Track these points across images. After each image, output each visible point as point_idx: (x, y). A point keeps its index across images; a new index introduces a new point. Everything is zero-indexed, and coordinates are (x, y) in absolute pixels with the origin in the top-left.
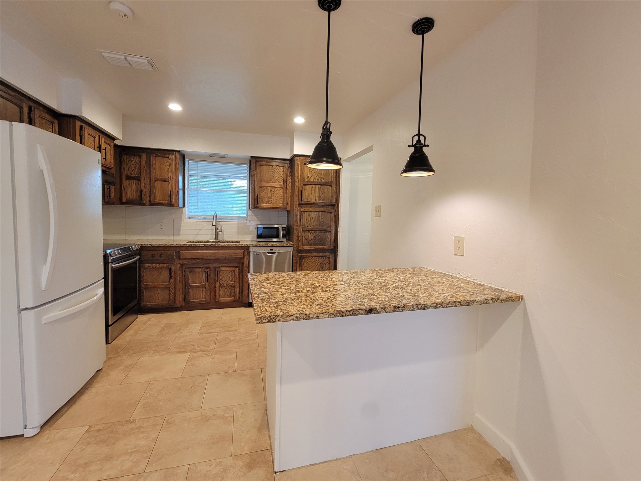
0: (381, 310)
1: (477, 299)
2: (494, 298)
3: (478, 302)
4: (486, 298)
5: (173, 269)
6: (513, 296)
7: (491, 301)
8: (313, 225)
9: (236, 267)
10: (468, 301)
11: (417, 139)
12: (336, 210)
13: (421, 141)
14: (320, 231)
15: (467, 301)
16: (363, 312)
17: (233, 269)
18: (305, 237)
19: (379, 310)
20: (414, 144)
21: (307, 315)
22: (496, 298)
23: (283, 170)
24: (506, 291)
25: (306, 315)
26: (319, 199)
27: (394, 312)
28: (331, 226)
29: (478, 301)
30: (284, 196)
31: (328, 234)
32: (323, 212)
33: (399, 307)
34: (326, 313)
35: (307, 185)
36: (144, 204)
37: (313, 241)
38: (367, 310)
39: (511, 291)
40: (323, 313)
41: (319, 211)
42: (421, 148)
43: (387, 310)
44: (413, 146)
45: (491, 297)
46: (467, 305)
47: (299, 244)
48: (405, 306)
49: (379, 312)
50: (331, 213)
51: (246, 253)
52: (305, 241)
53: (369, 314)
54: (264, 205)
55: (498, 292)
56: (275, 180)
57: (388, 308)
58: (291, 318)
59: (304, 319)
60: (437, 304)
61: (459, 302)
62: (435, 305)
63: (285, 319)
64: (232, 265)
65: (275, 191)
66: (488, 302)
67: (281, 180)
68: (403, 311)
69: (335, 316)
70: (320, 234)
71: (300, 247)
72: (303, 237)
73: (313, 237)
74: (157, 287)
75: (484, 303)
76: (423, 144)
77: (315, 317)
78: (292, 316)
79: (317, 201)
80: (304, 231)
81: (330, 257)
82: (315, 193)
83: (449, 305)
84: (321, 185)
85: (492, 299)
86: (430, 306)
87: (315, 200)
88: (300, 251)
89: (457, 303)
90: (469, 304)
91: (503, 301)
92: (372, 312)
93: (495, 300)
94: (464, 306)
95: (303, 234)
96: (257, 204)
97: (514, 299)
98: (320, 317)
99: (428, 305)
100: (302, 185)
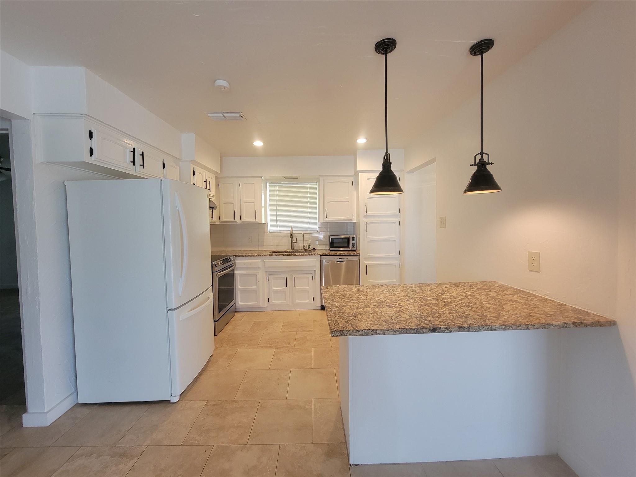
0: (445, 330)
1: (554, 323)
2: (577, 322)
3: (555, 325)
4: (565, 322)
6: (601, 321)
7: (572, 326)
10: (543, 324)
11: (480, 158)
13: (484, 159)
16: (427, 331)
19: (443, 330)
20: (476, 163)
21: (374, 331)
22: (579, 322)
24: (594, 314)
27: (459, 332)
31: (393, 244)
33: (464, 328)
34: (391, 330)
38: (431, 329)
39: (600, 314)
40: (389, 330)
42: (485, 166)
43: (452, 330)
45: (573, 321)
46: (542, 329)
48: (470, 326)
49: (443, 332)
53: (433, 332)
55: (582, 315)
57: (452, 328)
58: (361, 333)
59: (372, 335)
60: (505, 326)
61: (531, 325)
63: (355, 334)
66: (569, 326)
68: (468, 331)
69: (400, 333)
75: (563, 327)
76: (487, 162)
77: (381, 333)
78: (361, 331)
83: (520, 328)
85: (574, 323)
86: (498, 328)
90: (544, 328)
91: (588, 326)
92: (437, 331)
93: (578, 324)
94: (538, 329)
97: (602, 324)
98: (386, 334)
99: (496, 326)
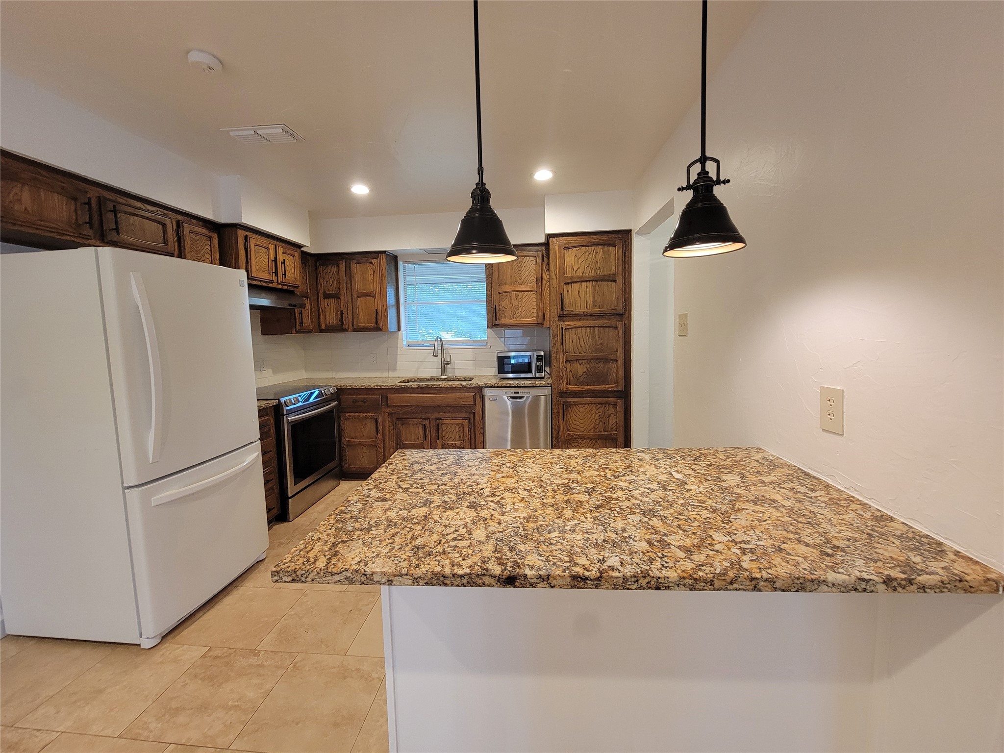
0: (538, 581)
1: (831, 576)
2: (896, 579)
3: (833, 585)
4: (865, 576)
5: (380, 420)
6: (968, 578)
7: (882, 587)
8: (585, 351)
9: (464, 418)
10: (798, 579)
11: (699, 170)
12: (626, 322)
13: (708, 172)
14: (597, 359)
15: (796, 581)
16: (492, 581)
17: (460, 421)
18: (570, 371)
19: (533, 581)
20: (691, 183)
21: (368, 576)
22: (902, 579)
23: (534, 262)
25: (366, 575)
26: (594, 306)
27: (572, 587)
28: (617, 351)
29: (836, 583)
30: (539, 304)
31: (612, 365)
32: (601, 327)
33: (586, 579)
34: (407, 575)
35: (571, 283)
36: (346, 330)
37: (586, 376)
38: (504, 577)
40: (401, 575)
41: (594, 327)
42: (710, 189)
43: (554, 582)
44: (688, 187)
45: (886, 572)
46: (797, 591)
47: (561, 382)
48: (601, 577)
49: (533, 585)
50: (616, 328)
51: (478, 397)
52: (572, 378)
53: (508, 586)
54: (507, 321)
56: (522, 280)
57: (555, 578)
58: (337, 578)
59: (363, 583)
60: (695, 579)
61: (766, 580)
62: (690, 582)
63: (323, 579)
64: (459, 416)
65: (524, 296)
66: (872, 588)
67: (533, 278)
68: (597, 587)
69: (427, 583)
70: (597, 366)
71: (564, 387)
72: (568, 371)
73: (585, 370)
74: (361, 444)
75: (856, 590)
76: (715, 179)
77: (383, 580)
78: (338, 574)
79: (591, 310)
80: (569, 361)
81: (617, 405)
82: (586, 295)
83: (735, 586)
84: (597, 281)
85: (888, 581)
86: (674, 583)
87: (587, 309)
88: (563, 394)
89: (762, 584)
90: (801, 588)
91: (926, 590)
92: (516, 584)
93: (900, 585)
94: (783, 590)
95: (568, 365)
96: (496, 320)
97: (971, 587)
98: (394, 583)
99: (670, 580)
100: (562, 284)
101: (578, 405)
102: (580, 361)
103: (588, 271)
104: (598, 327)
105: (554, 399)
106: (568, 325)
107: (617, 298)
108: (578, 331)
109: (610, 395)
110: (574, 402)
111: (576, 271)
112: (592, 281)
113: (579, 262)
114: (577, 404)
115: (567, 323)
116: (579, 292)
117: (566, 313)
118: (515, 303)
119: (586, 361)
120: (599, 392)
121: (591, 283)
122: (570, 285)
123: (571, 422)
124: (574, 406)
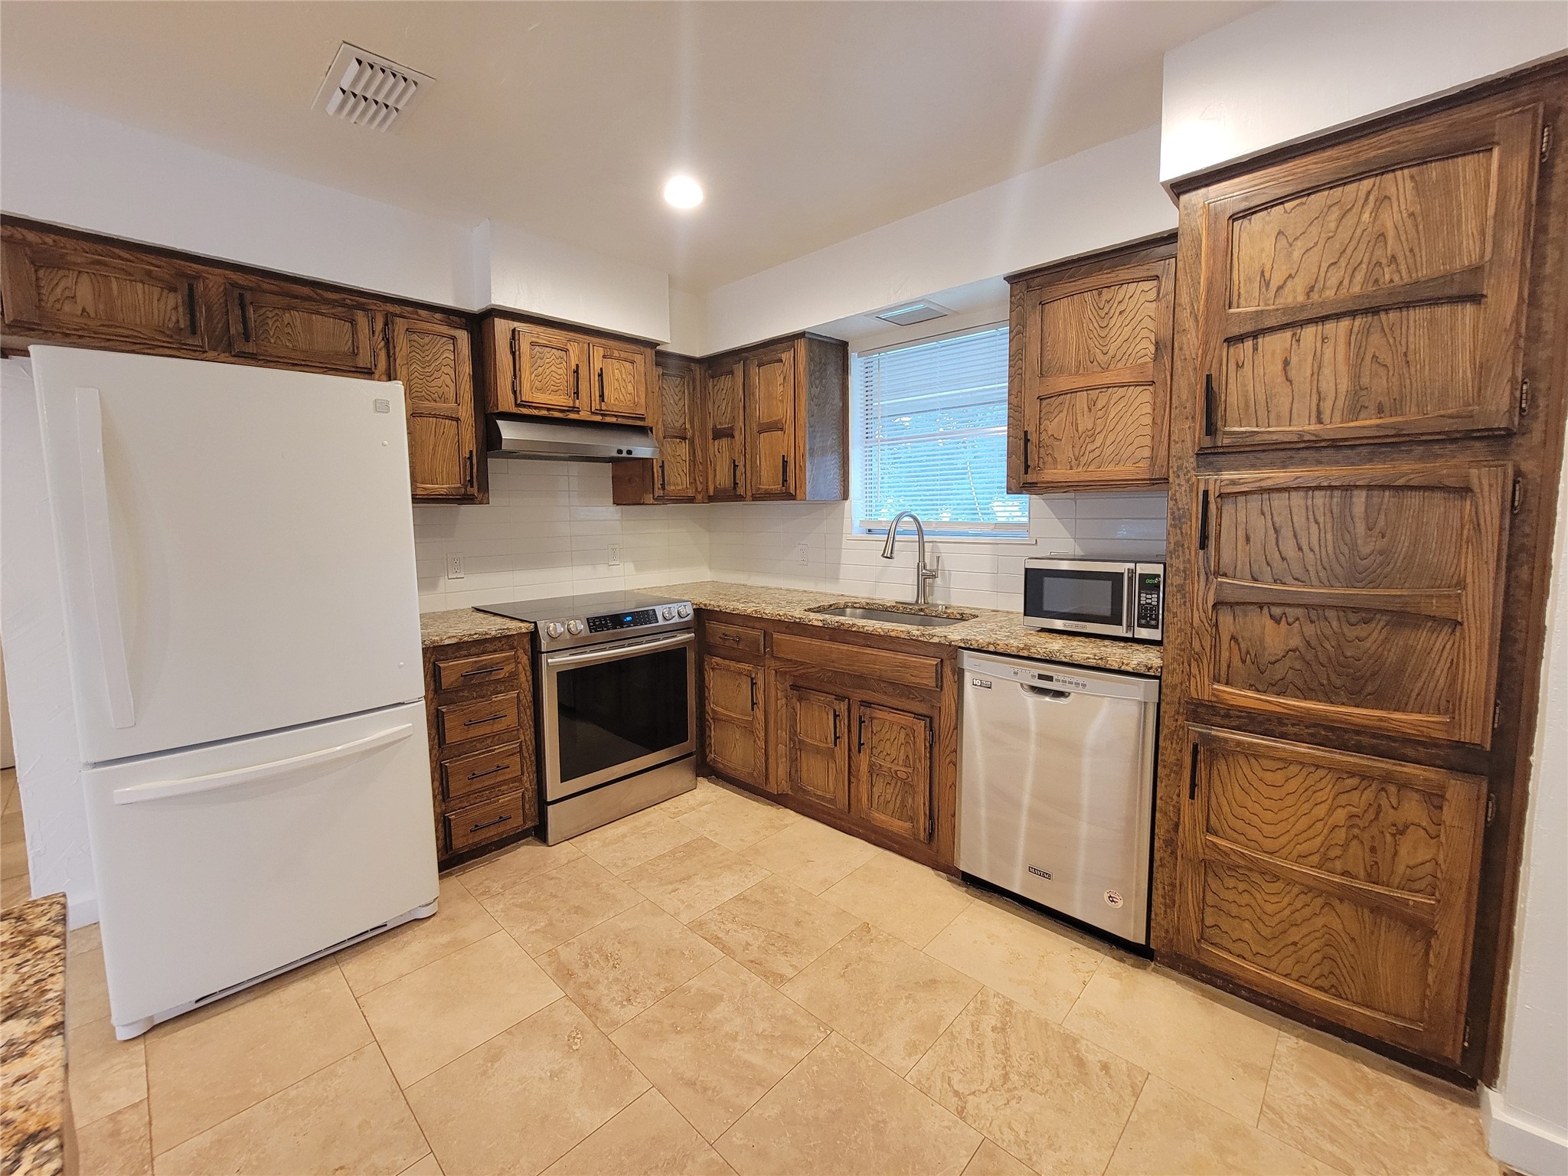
5: (760, 683)
8: (1297, 570)
14: (1356, 610)
18: (1233, 638)
26: (1355, 409)
28: (1461, 584)
31: (1436, 644)
32: (1383, 487)
35: (1255, 335)
37: (1298, 665)
41: (1348, 488)
47: (1194, 670)
50: (1464, 491)
52: (1236, 662)
56: (1111, 353)
64: (907, 707)
67: (1145, 344)
70: (1351, 633)
71: (1205, 688)
72: (1225, 638)
73: (1295, 641)
74: (730, 721)
79: (1335, 425)
80: (1232, 605)
81: (1443, 797)
82: (1316, 373)
84: (1375, 311)
87: (1320, 421)
88: (1202, 711)
95: (1226, 619)
96: (1026, 473)
100: (1216, 341)
101: (1256, 757)
102: (1277, 611)
103: (1333, 281)
104: (1369, 488)
105: (1166, 720)
106: (1233, 482)
107: (1481, 370)
108: (1275, 503)
109: (1410, 752)
110: (1239, 743)
111: (1280, 288)
112: (1353, 314)
113: (1296, 255)
114: (1252, 754)
115: (1227, 475)
116: (1286, 363)
117: (1226, 441)
118: (1085, 423)
119: (1300, 612)
120: (1358, 733)
121: (1345, 323)
122: (1249, 344)
123: (1226, 809)
124: (1242, 760)
